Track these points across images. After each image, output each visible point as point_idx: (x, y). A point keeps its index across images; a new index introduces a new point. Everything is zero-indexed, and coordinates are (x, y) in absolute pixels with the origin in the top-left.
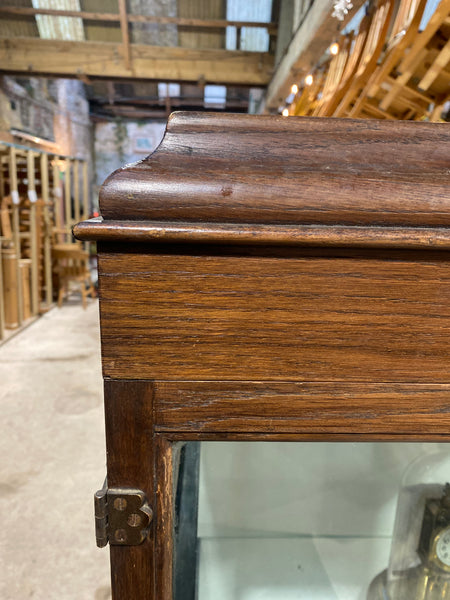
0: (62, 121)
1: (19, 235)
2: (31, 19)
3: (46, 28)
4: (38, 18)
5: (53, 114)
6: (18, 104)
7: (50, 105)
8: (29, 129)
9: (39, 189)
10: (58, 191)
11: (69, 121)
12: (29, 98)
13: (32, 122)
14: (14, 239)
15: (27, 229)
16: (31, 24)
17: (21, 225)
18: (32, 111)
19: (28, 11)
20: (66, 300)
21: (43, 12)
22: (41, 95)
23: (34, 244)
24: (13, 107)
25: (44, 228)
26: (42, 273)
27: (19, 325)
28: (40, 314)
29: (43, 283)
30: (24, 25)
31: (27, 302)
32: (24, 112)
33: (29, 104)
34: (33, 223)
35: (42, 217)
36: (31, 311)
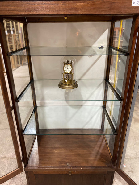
1: (9, 45)
9: (14, 31)
10: (20, 32)
15: (12, 43)
25: (16, 42)
28: (18, 67)
31: (13, 64)
34: (13, 41)
35: (16, 39)
36: (15, 66)
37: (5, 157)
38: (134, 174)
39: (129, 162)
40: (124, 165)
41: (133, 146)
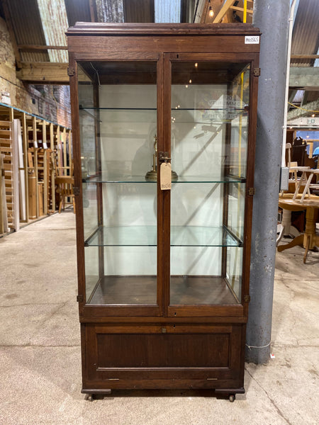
0: (62, 112)
1: (37, 168)
2: (45, 52)
3: (53, 57)
4: (49, 51)
5: (56, 108)
6: (36, 100)
7: (55, 102)
8: (42, 115)
9: (49, 145)
10: (59, 146)
11: (66, 112)
12: (43, 98)
13: (44, 112)
14: (35, 169)
15: (42, 165)
16: (45, 55)
17: (38, 163)
18: (44, 105)
19: (43, 47)
20: (63, 210)
21: (52, 48)
22: (50, 97)
23: (45, 174)
24: (34, 102)
25: (51, 165)
26: (50, 190)
27: (37, 217)
28: (49, 215)
29: (50, 198)
30: (41, 55)
31: (41, 206)
32: (40, 106)
33: (43, 101)
34: (45, 162)
35: (51, 159)
36: (43, 212)
37: (28, 345)
38: (292, 369)
39: (282, 352)
40: (271, 355)
41: (291, 330)
